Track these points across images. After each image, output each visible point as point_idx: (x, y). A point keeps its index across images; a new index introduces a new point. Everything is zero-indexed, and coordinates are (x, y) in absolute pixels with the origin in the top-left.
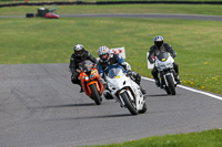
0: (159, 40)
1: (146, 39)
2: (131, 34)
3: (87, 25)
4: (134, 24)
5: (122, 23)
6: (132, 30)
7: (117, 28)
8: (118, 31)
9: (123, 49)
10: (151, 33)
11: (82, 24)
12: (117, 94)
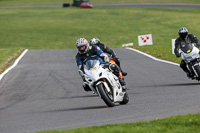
0: (183, 31)
1: (171, 27)
2: (158, 22)
3: (117, 14)
4: (160, 13)
5: (149, 12)
6: (158, 18)
7: (145, 16)
8: (146, 20)
9: (150, 36)
10: (176, 22)
11: (114, 14)
12: (94, 85)
